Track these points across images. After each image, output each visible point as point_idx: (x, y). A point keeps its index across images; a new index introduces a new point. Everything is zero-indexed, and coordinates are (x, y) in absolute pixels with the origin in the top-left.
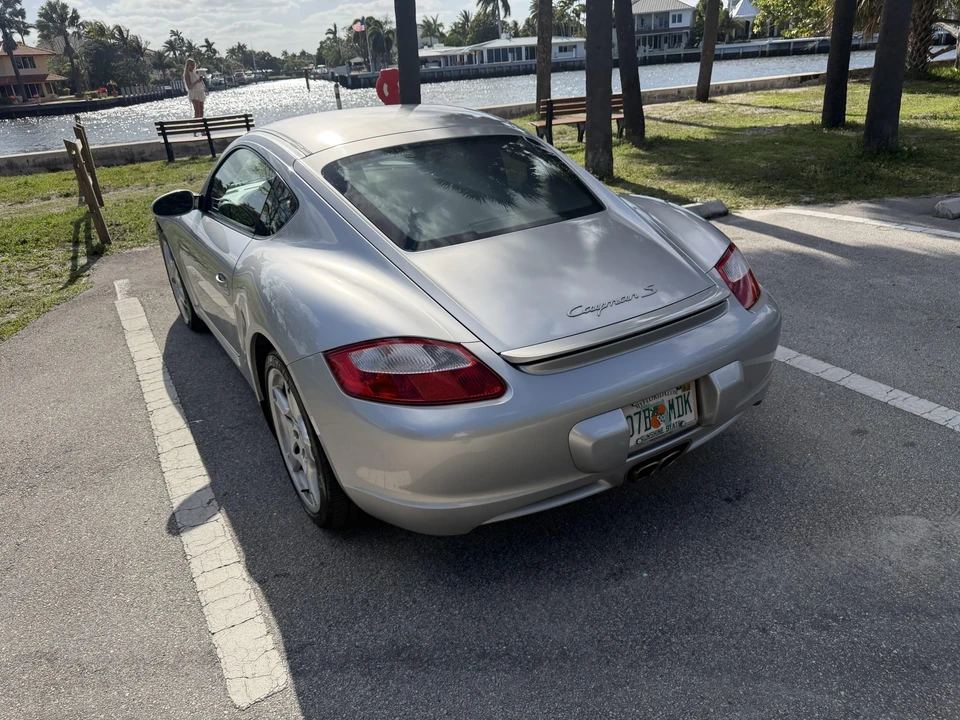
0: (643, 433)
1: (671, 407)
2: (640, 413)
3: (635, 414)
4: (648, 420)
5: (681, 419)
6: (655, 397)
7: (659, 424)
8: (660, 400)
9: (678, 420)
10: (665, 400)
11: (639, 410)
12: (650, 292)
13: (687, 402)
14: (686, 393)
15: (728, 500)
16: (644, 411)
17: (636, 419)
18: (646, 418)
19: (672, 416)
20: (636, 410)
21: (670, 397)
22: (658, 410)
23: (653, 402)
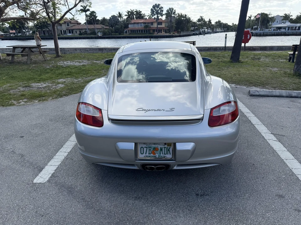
0: (147, 154)
1: (161, 150)
2: (147, 147)
3: (145, 147)
4: (150, 151)
5: (165, 155)
6: (154, 144)
7: (155, 154)
8: (157, 146)
9: (163, 155)
10: (159, 147)
11: (147, 146)
12: (171, 110)
13: (169, 150)
14: (169, 147)
15: (197, 195)
16: (149, 147)
17: (145, 149)
18: (149, 150)
19: (161, 153)
20: (145, 146)
21: (161, 146)
22: (156, 149)
23: (154, 146)
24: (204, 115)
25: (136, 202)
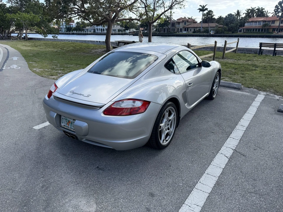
0: (65, 124)
7: (69, 125)
8: (70, 120)
11: (65, 118)
15: (98, 167)
18: (66, 121)
24: (105, 104)
25: (61, 156)
